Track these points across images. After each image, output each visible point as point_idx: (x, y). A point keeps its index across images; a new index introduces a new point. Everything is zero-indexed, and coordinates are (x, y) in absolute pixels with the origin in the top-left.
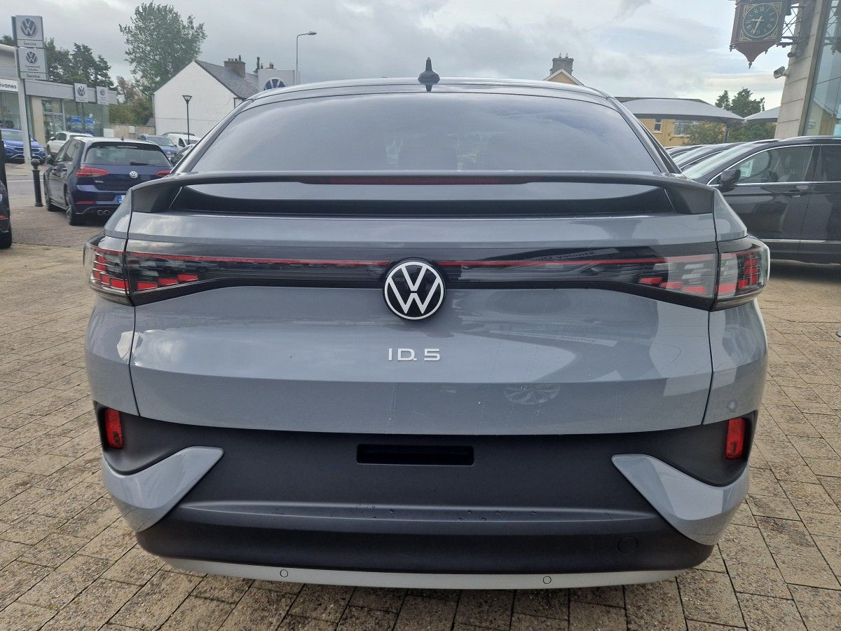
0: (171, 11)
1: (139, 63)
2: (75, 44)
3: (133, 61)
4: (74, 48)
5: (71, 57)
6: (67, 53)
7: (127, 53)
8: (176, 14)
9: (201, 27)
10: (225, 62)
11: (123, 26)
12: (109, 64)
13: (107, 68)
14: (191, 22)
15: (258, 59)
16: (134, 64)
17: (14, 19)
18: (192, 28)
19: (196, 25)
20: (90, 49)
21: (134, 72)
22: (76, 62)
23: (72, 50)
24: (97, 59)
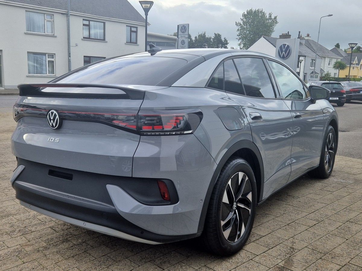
0: (261, 12)
1: (243, 40)
2: (215, 34)
3: (240, 39)
4: (214, 35)
5: (212, 40)
6: (210, 38)
7: (238, 35)
8: (264, 13)
9: (275, 18)
10: (280, 36)
11: (237, 22)
12: (228, 42)
13: (227, 44)
14: (270, 16)
15: (299, 32)
16: (240, 41)
17: (178, 26)
18: (271, 19)
19: (273, 17)
20: (221, 35)
21: (240, 45)
22: (214, 42)
23: (213, 36)
24: (223, 40)
